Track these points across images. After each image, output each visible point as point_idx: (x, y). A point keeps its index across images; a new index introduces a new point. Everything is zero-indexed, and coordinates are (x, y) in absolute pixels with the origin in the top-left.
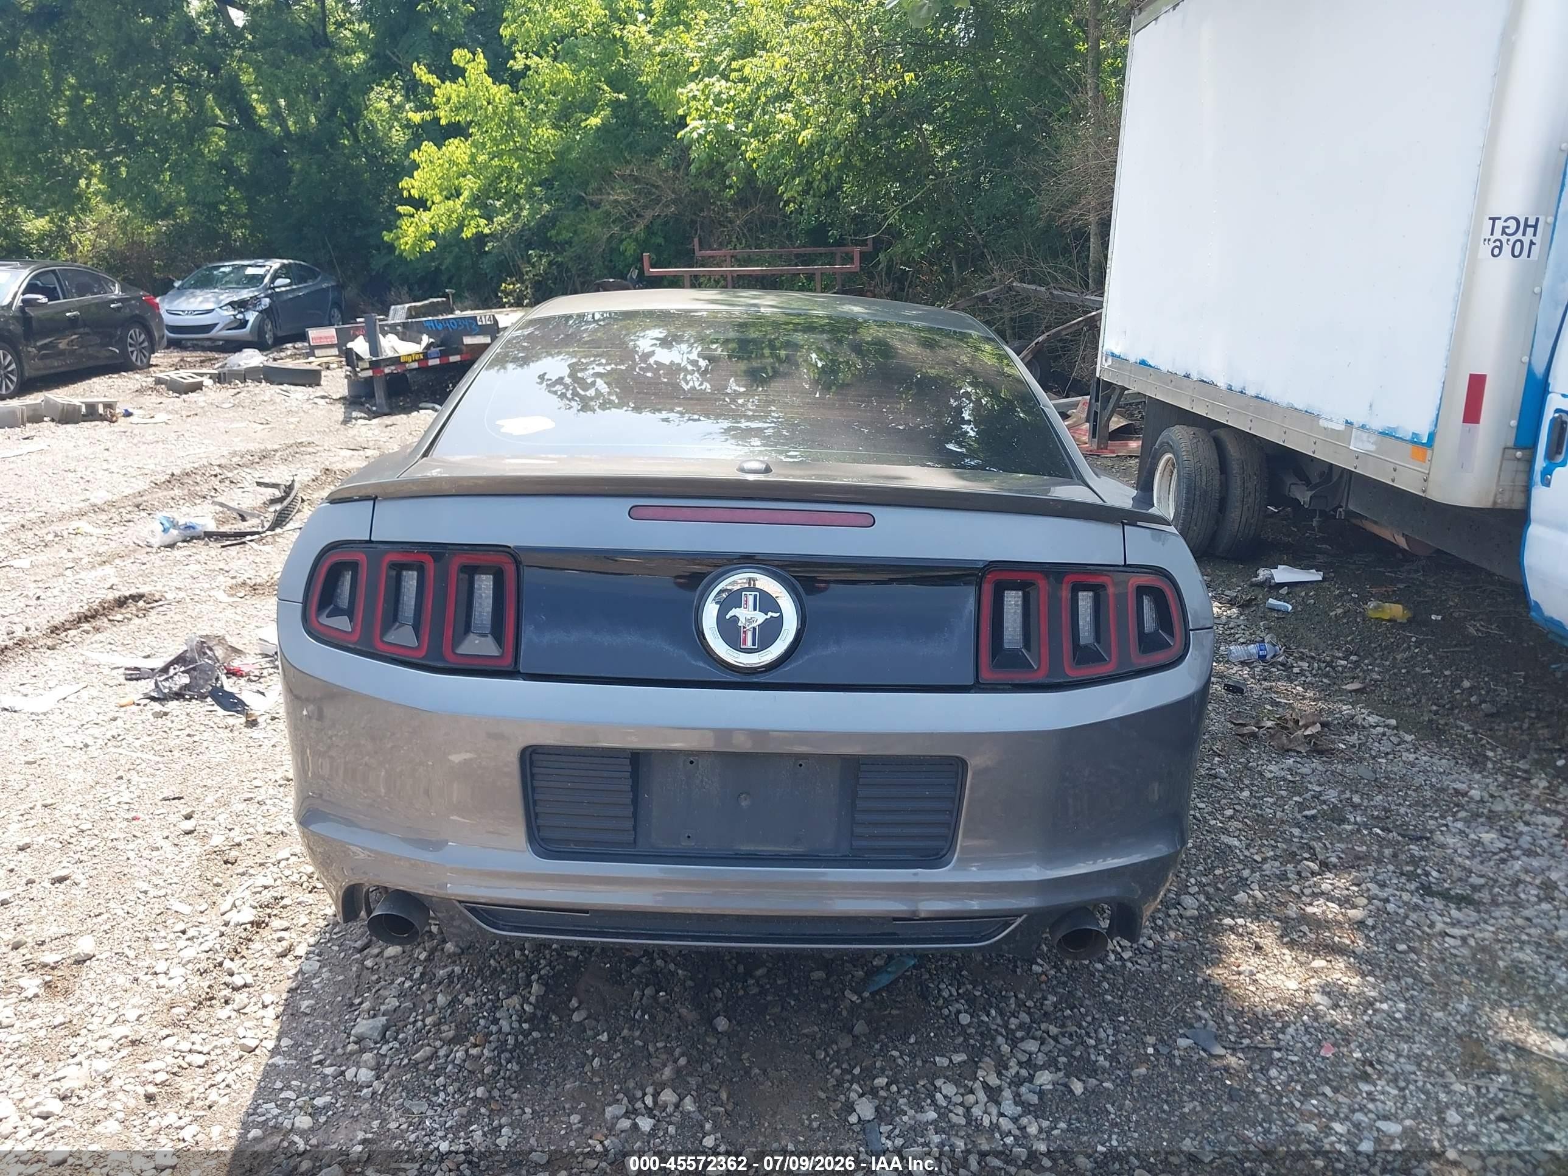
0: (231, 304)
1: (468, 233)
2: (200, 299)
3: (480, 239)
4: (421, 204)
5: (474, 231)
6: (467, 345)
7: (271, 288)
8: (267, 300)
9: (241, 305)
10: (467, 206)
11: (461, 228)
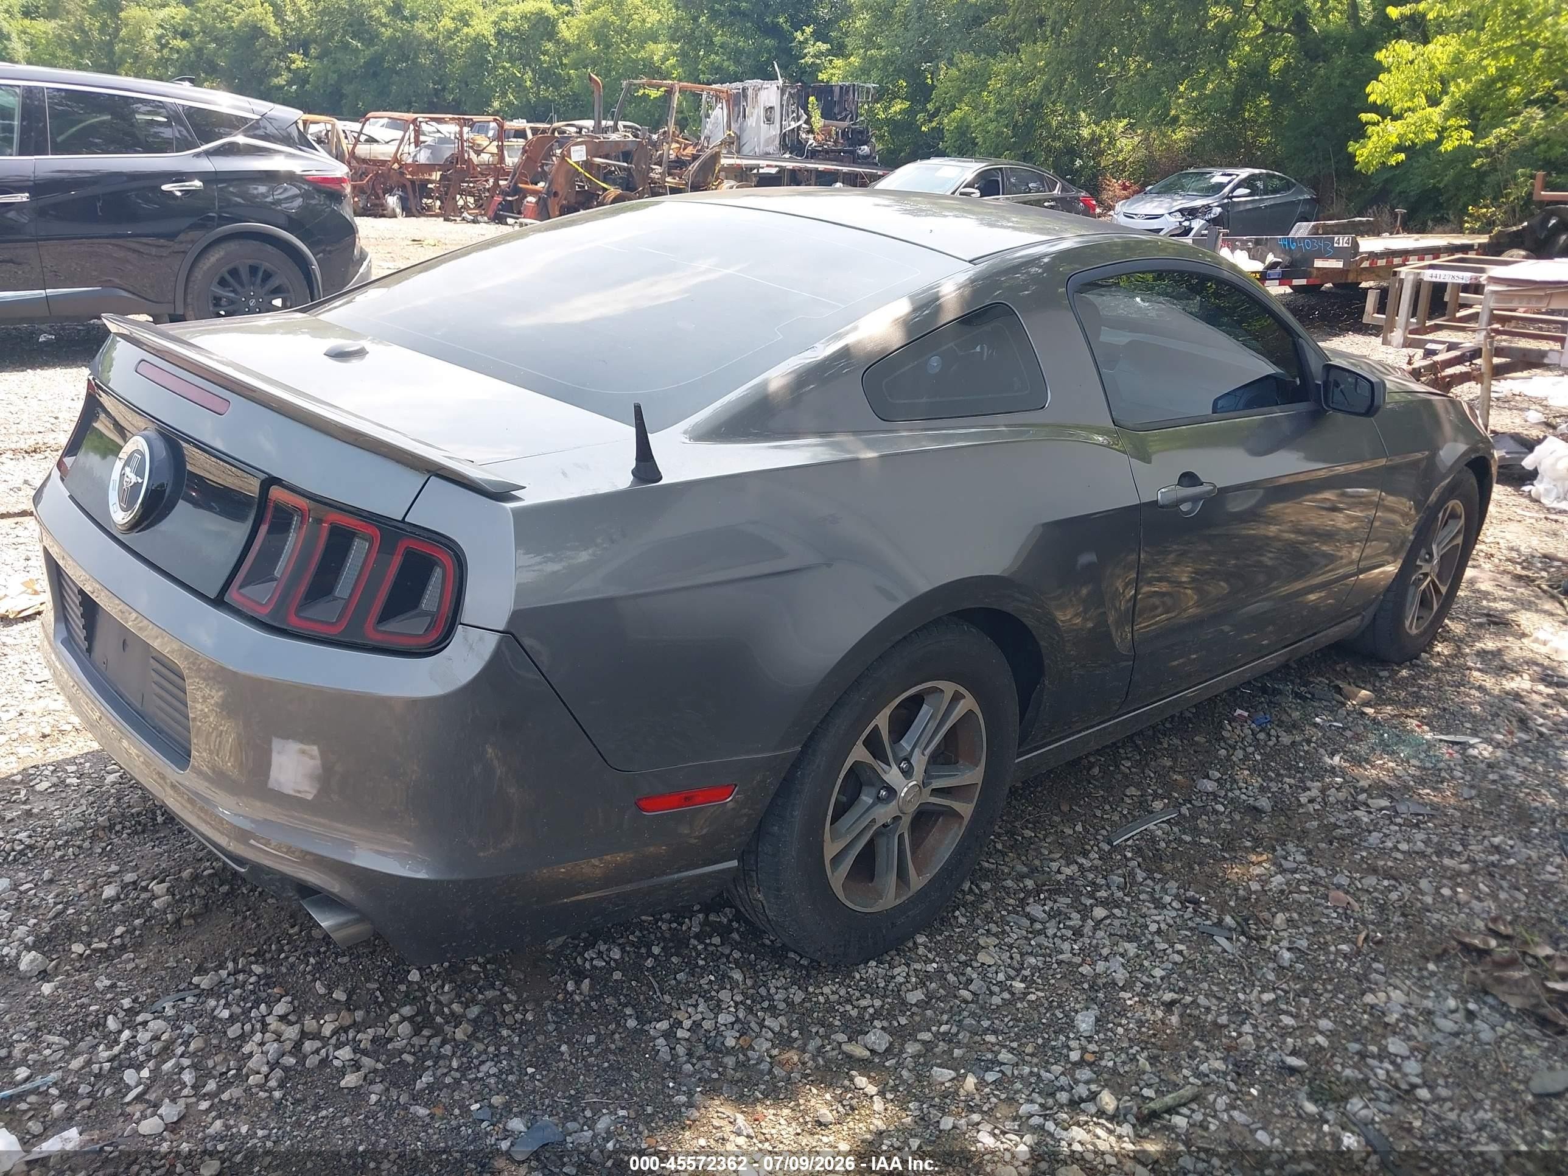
0: (1180, 211)
1: (1448, 146)
2: (1156, 204)
3: (1464, 154)
4: (1384, 111)
5: (1457, 143)
6: (1318, 269)
7: (1228, 197)
8: (1219, 210)
9: (1191, 213)
10: (1447, 116)
11: (1439, 141)
